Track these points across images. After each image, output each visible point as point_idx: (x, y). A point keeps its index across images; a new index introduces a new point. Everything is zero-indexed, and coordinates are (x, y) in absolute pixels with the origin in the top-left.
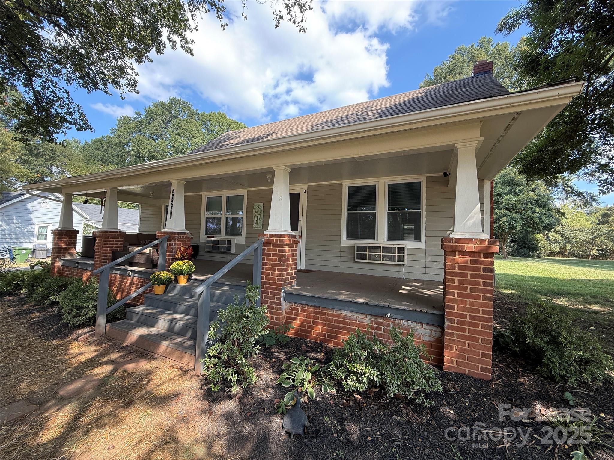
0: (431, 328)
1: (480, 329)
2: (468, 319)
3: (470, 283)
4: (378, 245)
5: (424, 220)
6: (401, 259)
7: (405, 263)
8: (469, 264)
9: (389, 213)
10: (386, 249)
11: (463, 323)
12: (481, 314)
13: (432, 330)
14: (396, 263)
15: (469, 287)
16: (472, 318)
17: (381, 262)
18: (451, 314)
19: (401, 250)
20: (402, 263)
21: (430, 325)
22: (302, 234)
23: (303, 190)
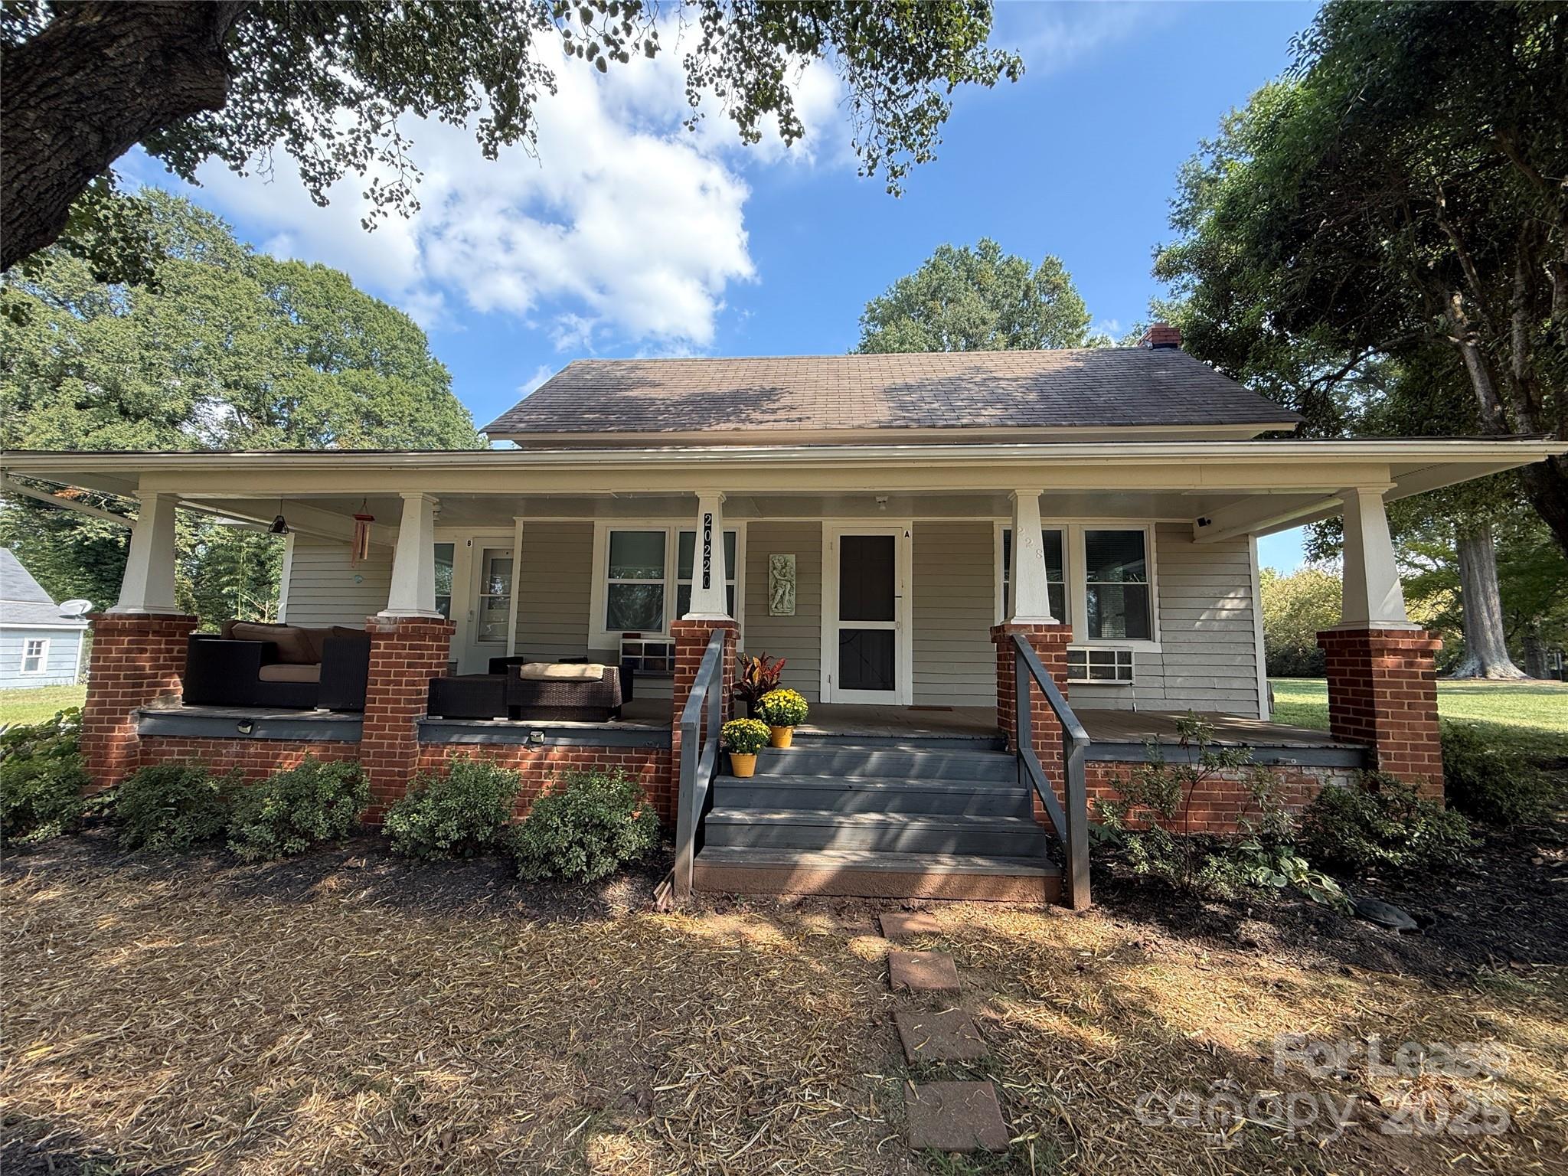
0: (1346, 773)
1: (1426, 762)
2: (1409, 751)
3: (1408, 695)
4: (1081, 649)
5: (1155, 601)
6: (1127, 674)
7: (1133, 681)
8: (1403, 669)
9: (1089, 587)
10: (1095, 656)
11: (1402, 757)
12: (1425, 741)
13: (1347, 777)
14: (1117, 681)
15: (1406, 701)
16: (1414, 747)
17: (1088, 681)
18: (1385, 746)
19: (1126, 657)
20: (1127, 682)
21: (1345, 768)
22: (903, 626)
23: (900, 528)
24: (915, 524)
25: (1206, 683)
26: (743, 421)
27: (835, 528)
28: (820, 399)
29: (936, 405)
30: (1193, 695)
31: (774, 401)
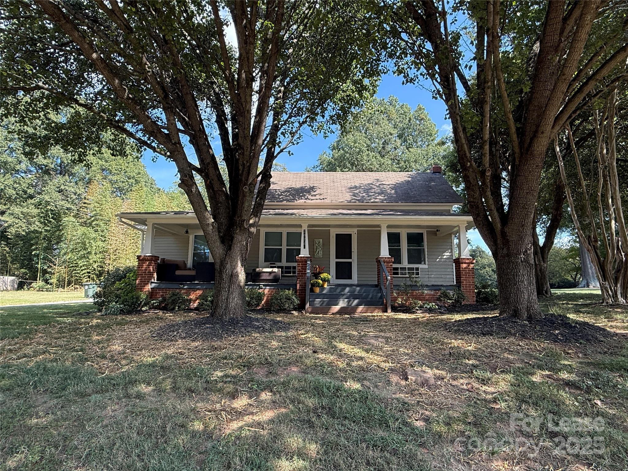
1: (472, 288)
2: (468, 286)
4: (404, 267)
5: (426, 253)
6: (418, 274)
7: (420, 276)
8: (467, 267)
9: (408, 249)
10: (409, 269)
11: (466, 287)
14: (415, 276)
17: (407, 276)
19: (417, 269)
20: (418, 276)
22: (354, 260)
23: (354, 232)
24: (358, 230)
25: (440, 276)
26: (306, 199)
27: (334, 232)
28: (329, 191)
29: (364, 195)
30: (437, 280)
31: (315, 191)
